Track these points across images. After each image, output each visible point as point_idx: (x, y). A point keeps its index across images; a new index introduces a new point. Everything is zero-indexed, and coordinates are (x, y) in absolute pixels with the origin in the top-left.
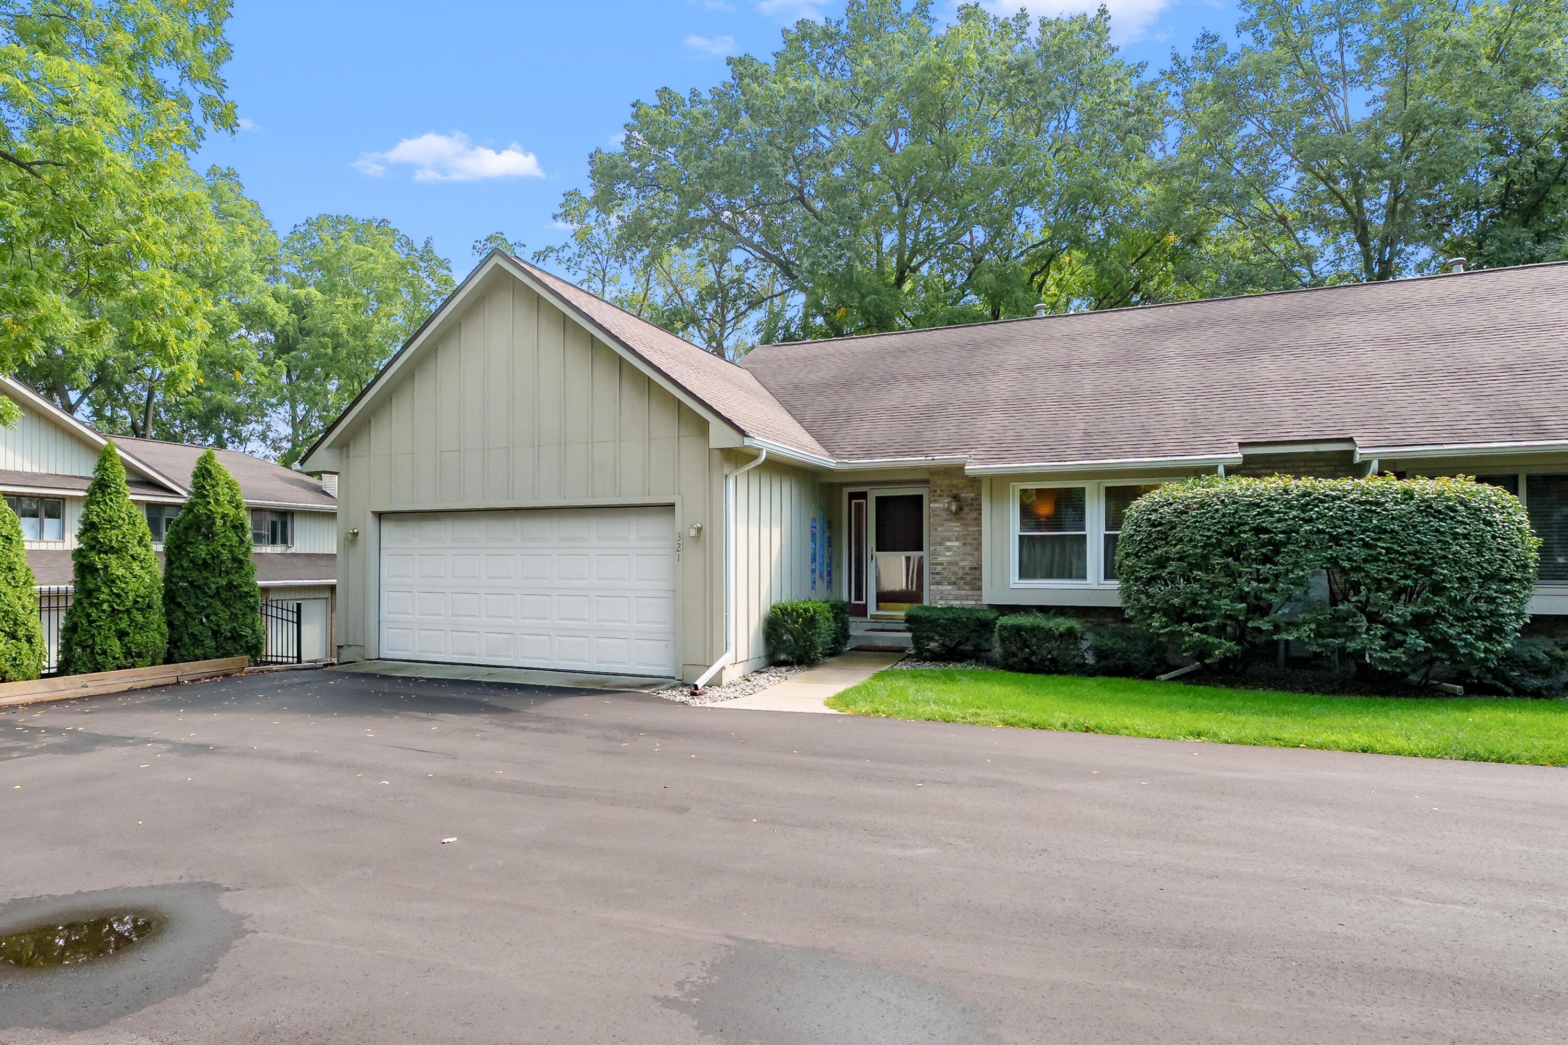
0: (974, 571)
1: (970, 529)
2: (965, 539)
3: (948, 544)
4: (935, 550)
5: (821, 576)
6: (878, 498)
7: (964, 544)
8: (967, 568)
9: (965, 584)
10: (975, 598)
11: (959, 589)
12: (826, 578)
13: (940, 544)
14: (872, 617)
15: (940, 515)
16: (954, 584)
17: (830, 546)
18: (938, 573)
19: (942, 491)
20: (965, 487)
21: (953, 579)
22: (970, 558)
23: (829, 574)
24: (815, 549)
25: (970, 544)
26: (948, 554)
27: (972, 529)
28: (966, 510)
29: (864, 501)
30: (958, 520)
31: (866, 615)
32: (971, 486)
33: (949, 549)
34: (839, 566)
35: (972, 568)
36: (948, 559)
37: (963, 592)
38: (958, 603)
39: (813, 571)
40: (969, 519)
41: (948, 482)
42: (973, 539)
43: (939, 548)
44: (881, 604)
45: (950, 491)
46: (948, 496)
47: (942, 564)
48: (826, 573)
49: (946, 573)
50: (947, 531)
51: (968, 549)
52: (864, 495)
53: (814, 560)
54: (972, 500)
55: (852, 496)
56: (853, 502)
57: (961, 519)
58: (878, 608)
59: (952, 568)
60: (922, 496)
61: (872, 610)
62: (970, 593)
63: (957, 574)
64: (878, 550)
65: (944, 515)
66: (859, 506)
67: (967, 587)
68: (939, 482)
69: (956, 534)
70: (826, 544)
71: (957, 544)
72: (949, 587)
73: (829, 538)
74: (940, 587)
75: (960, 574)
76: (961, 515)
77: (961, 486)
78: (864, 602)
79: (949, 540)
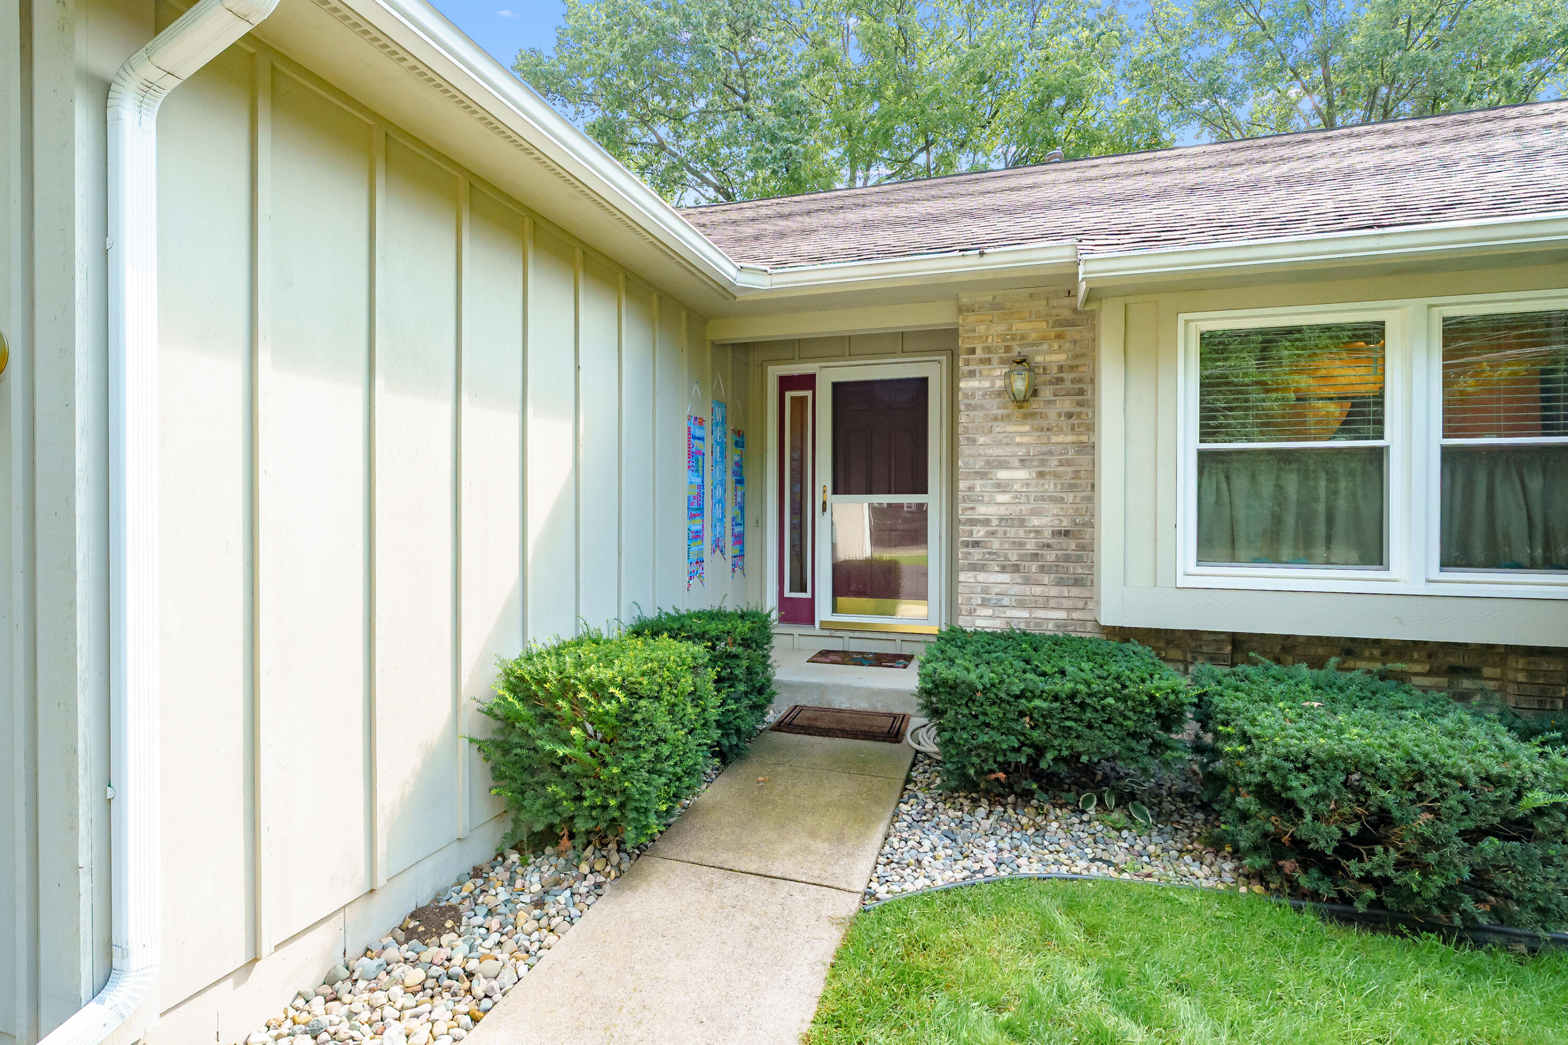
0: (1063, 540)
1: (1055, 439)
2: (1043, 462)
3: (1003, 474)
4: (971, 489)
5: (718, 546)
6: (836, 386)
7: (1041, 475)
8: (1047, 533)
9: (1042, 569)
10: (1066, 603)
11: (1027, 582)
12: (730, 550)
13: (982, 475)
14: (825, 625)
15: (982, 407)
16: (1016, 569)
17: (740, 482)
18: (976, 544)
19: (988, 349)
20: (1044, 339)
21: (1013, 557)
22: (1054, 509)
23: (739, 539)
24: (701, 487)
25: (1056, 475)
26: (1001, 498)
27: (1060, 438)
28: (1046, 393)
29: (809, 393)
30: (1025, 416)
31: (812, 622)
32: (1059, 337)
33: (1002, 487)
34: (760, 523)
35: (1058, 533)
36: (1002, 511)
37: (1037, 590)
38: (1025, 614)
39: (697, 536)
40: (1052, 414)
41: (1001, 328)
42: (1061, 464)
43: (979, 484)
44: (840, 599)
45: (1008, 349)
46: (1003, 362)
47: (986, 522)
48: (729, 540)
49: (996, 545)
50: (998, 444)
51: (1050, 486)
52: (808, 382)
53: (696, 511)
54: (1061, 369)
55: (786, 383)
56: (789, 395)
57: (1033, 415)
58: (835, 610)
59: (1012, 532)
60: (924, 381)
61: (823, 611)
62: (1054, 591)
63: (1021, 545)
64: (835, 492)
65: (994, 407)
66: (800, 403)
67: (1046, 579)
68: (981, 329)
69: (1021, 451)
70: (730, 480)
71: (1022, 474)
72: (1005, 578)
73: (738, 465)
74: (982, 577)
75: (1031, 546)
76: (1035, 405)
77: (1033, 336)
78: (808, 595)
79: (1004, 464)
